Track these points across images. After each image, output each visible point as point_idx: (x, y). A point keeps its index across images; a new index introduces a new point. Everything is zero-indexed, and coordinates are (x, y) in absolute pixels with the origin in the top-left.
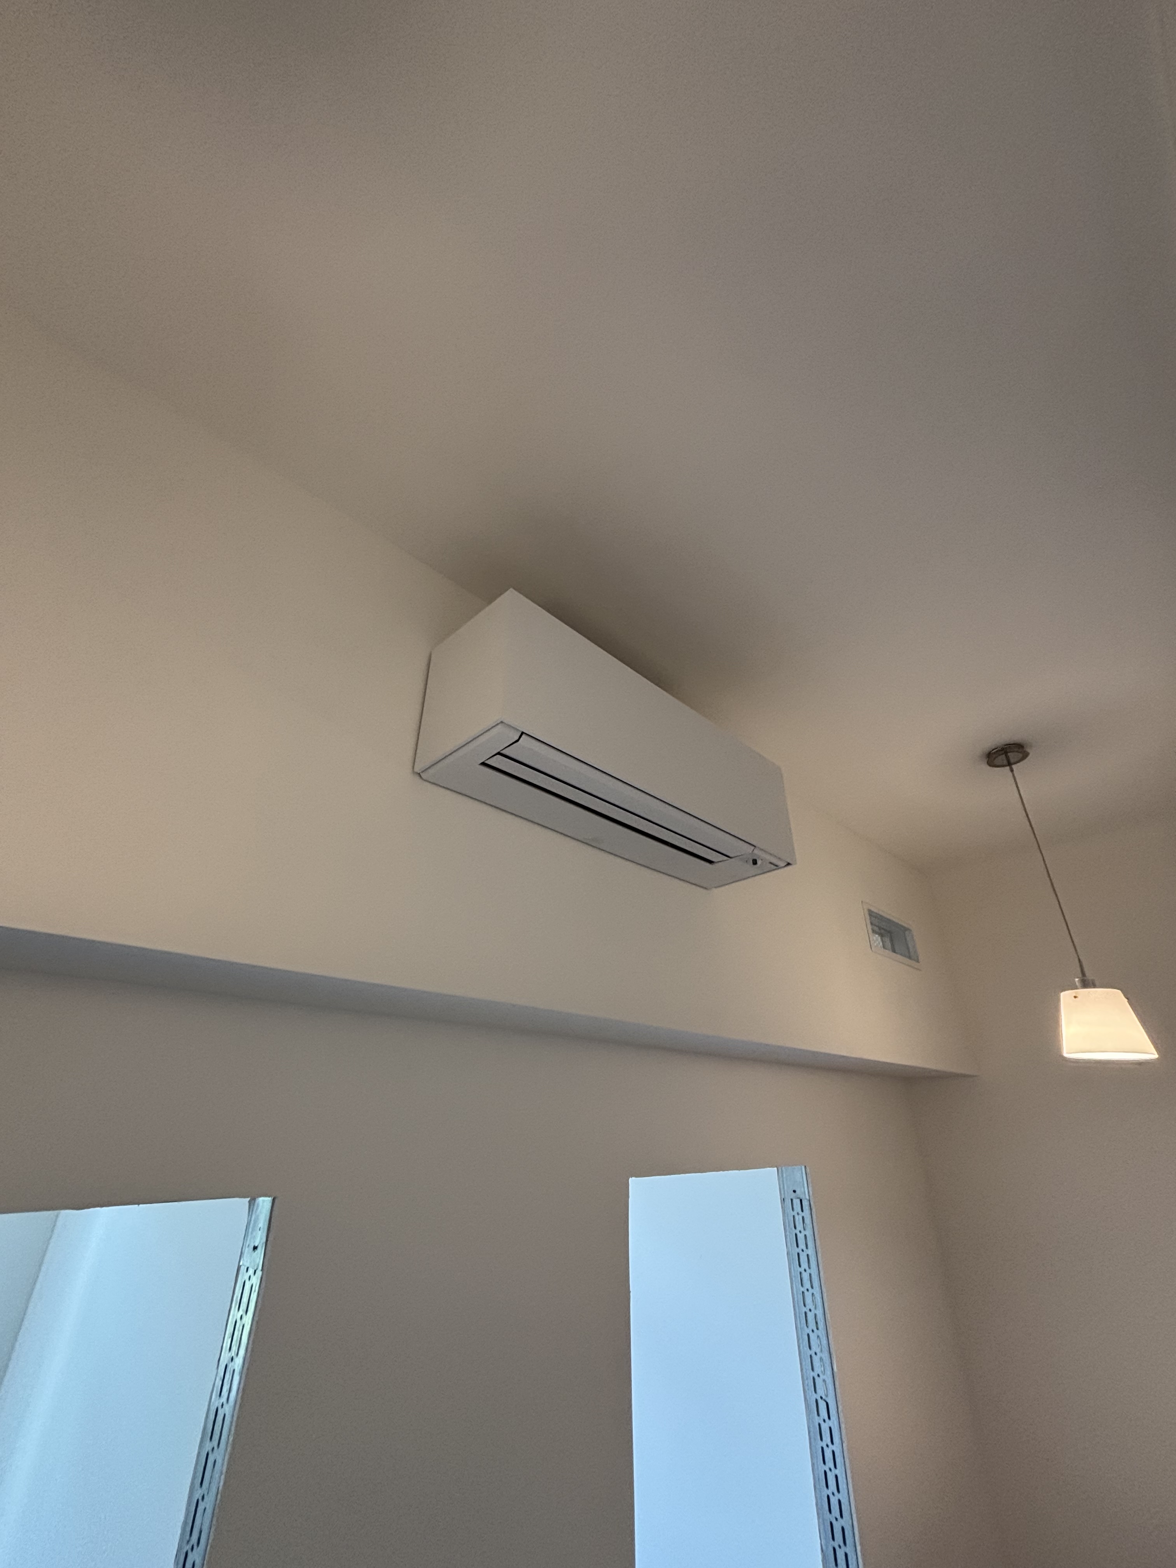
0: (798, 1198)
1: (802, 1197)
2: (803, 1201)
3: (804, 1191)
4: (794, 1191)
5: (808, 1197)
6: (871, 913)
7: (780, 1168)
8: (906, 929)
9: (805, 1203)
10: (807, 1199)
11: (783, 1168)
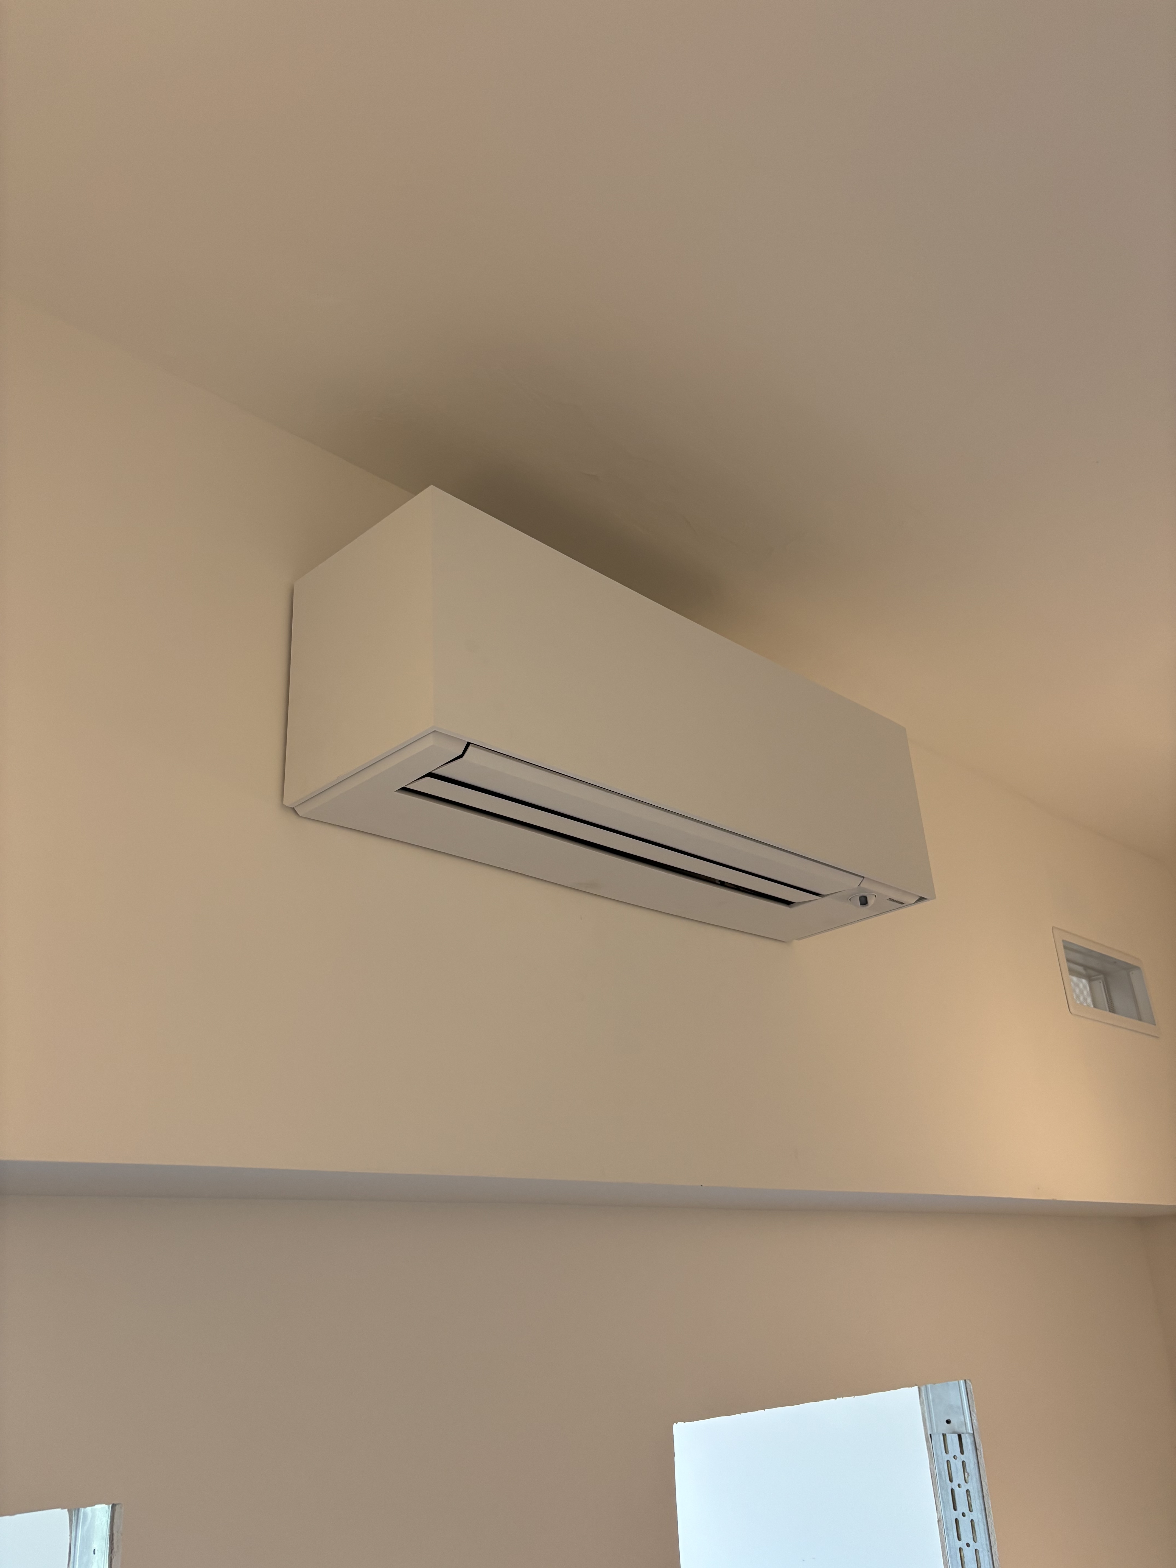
0: (954, 1433)
1: (962, 1430)
2: (963, 1436)
3: (964, 1421)
4: (948, 1422)
5: (970, 1431)
6: (1068, 947)
7: (923, 1388)
8: (1129, 968)
9: (967, 1441)
10: (969, 1433)
11: (929, 1386)
